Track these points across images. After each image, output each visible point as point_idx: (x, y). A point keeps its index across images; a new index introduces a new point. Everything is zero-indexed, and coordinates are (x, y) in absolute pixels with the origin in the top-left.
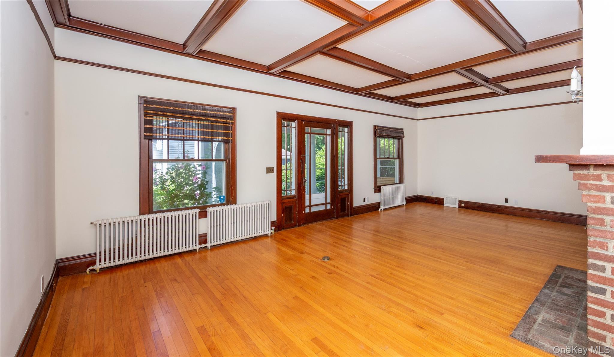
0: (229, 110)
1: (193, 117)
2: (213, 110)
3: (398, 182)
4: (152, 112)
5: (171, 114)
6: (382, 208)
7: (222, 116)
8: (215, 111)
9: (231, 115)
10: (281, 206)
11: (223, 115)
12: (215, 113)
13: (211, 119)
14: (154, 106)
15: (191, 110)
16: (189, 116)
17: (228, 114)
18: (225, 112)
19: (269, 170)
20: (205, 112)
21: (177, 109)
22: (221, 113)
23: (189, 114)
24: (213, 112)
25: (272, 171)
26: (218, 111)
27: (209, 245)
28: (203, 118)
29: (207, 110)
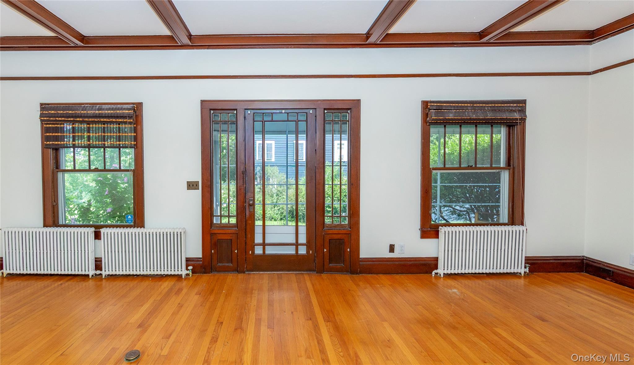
0: (129, 106)
1: (85, 120)
2: (109, 109)
3: (506, 221)
4: (45, 118)
5: (63, 119)
6: (441, 271)
7: (119, 116)
8: (112, 109)
9: (130, 112)
10: (209, 238)
11: (120, 114)
12: (112, 112)
13: (105, 120)
14: (49, 112)
15: (85, 112)
16: (81, 119)
17: (127, 111)
18: (124, 109)
19: (191, 186)
20: (100, 112)
21: (70, 112)
22: (118, 111)
23: (81, 117)
24: (109, 112)
25: (196, 187)
26: (116, 109)
27: (104, 273)
28: (96, 120)
29: (103, 109)
